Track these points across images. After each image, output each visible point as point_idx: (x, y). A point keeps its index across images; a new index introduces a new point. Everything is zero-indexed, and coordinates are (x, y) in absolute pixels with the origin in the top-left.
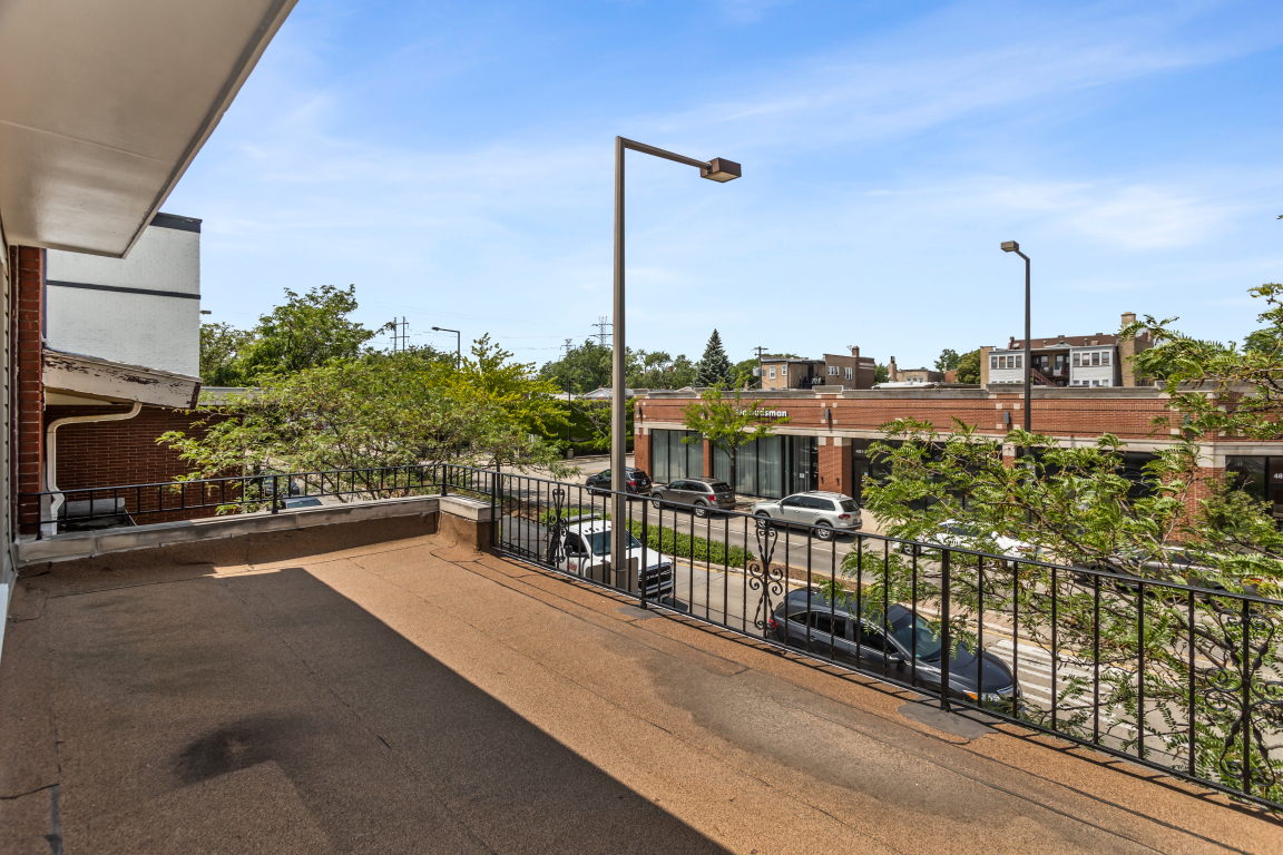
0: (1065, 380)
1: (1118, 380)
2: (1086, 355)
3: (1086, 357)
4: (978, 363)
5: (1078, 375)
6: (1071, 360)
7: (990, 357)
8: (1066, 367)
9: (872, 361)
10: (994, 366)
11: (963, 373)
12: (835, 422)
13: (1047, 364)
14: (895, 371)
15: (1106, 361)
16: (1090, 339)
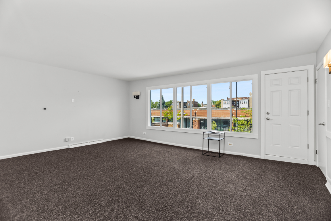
0: (238, 107)
1: (249, 106)
2: (243, 101)
3: (243, 102)
4: (220, 103)
5: (241, 106)
6: (240, 103)
7: (223, 102)
8: (239, 104)
9: (197, 102)
10: (224, 104)
11: (217, 105)
12: (197, 115)
13: (235, 103)
14: (203, 105)
15: (246, 103)
16: (243, 98)
